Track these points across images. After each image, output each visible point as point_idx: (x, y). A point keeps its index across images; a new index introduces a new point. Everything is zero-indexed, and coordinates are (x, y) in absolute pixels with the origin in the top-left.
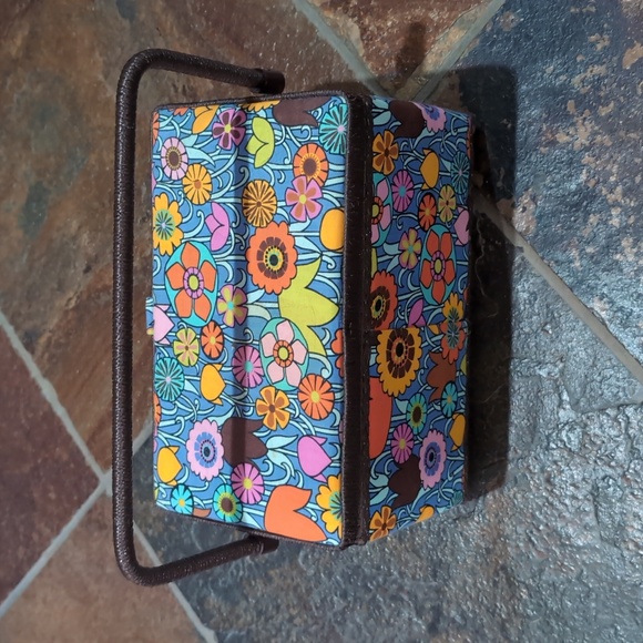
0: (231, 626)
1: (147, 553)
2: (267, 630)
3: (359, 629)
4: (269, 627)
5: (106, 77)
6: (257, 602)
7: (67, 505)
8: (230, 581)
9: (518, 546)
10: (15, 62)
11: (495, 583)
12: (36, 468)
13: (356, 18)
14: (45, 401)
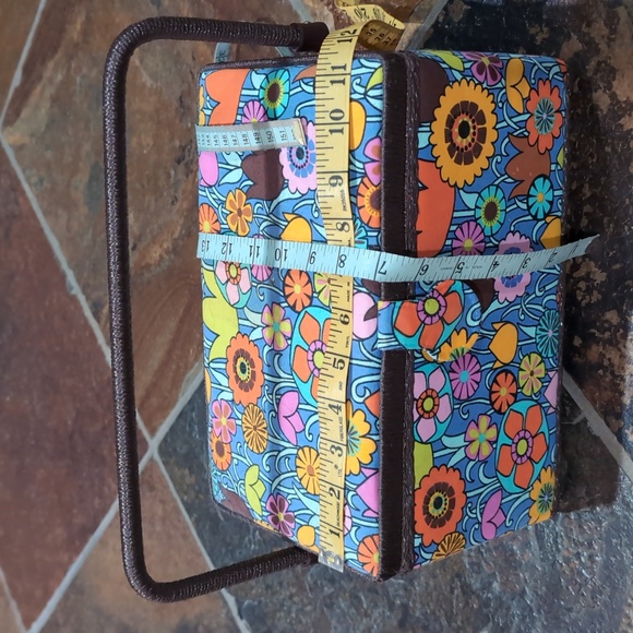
0: (246, 595)
1: (184, 518)
2: (273, 604)
3: (344, 614)
4: (275, 600)
5: (141, 62)
10: (76, 45)
12: (104, 428)
13: (331, 7)
14: (108, 367)
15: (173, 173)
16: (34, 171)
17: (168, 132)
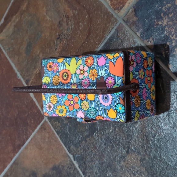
0: (77, 154)
2: (86, 154)
3: (109, 153)
5: (46, 14)
6: (83, 147)
7: (36, 124)
8: (76, 142)
9: (149, 130)
10: (24, 11)
11: (143, 140)
12: (29, 115)
14: (31, 97)
15: (56, 42)
16: (7, 46)
17: (54, 31)
